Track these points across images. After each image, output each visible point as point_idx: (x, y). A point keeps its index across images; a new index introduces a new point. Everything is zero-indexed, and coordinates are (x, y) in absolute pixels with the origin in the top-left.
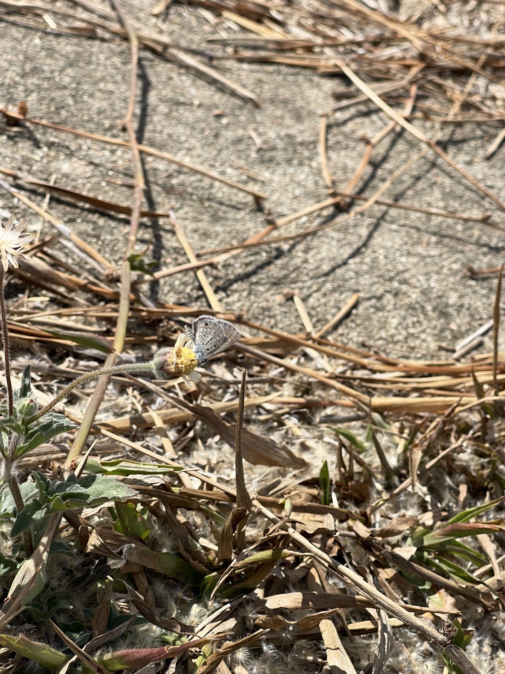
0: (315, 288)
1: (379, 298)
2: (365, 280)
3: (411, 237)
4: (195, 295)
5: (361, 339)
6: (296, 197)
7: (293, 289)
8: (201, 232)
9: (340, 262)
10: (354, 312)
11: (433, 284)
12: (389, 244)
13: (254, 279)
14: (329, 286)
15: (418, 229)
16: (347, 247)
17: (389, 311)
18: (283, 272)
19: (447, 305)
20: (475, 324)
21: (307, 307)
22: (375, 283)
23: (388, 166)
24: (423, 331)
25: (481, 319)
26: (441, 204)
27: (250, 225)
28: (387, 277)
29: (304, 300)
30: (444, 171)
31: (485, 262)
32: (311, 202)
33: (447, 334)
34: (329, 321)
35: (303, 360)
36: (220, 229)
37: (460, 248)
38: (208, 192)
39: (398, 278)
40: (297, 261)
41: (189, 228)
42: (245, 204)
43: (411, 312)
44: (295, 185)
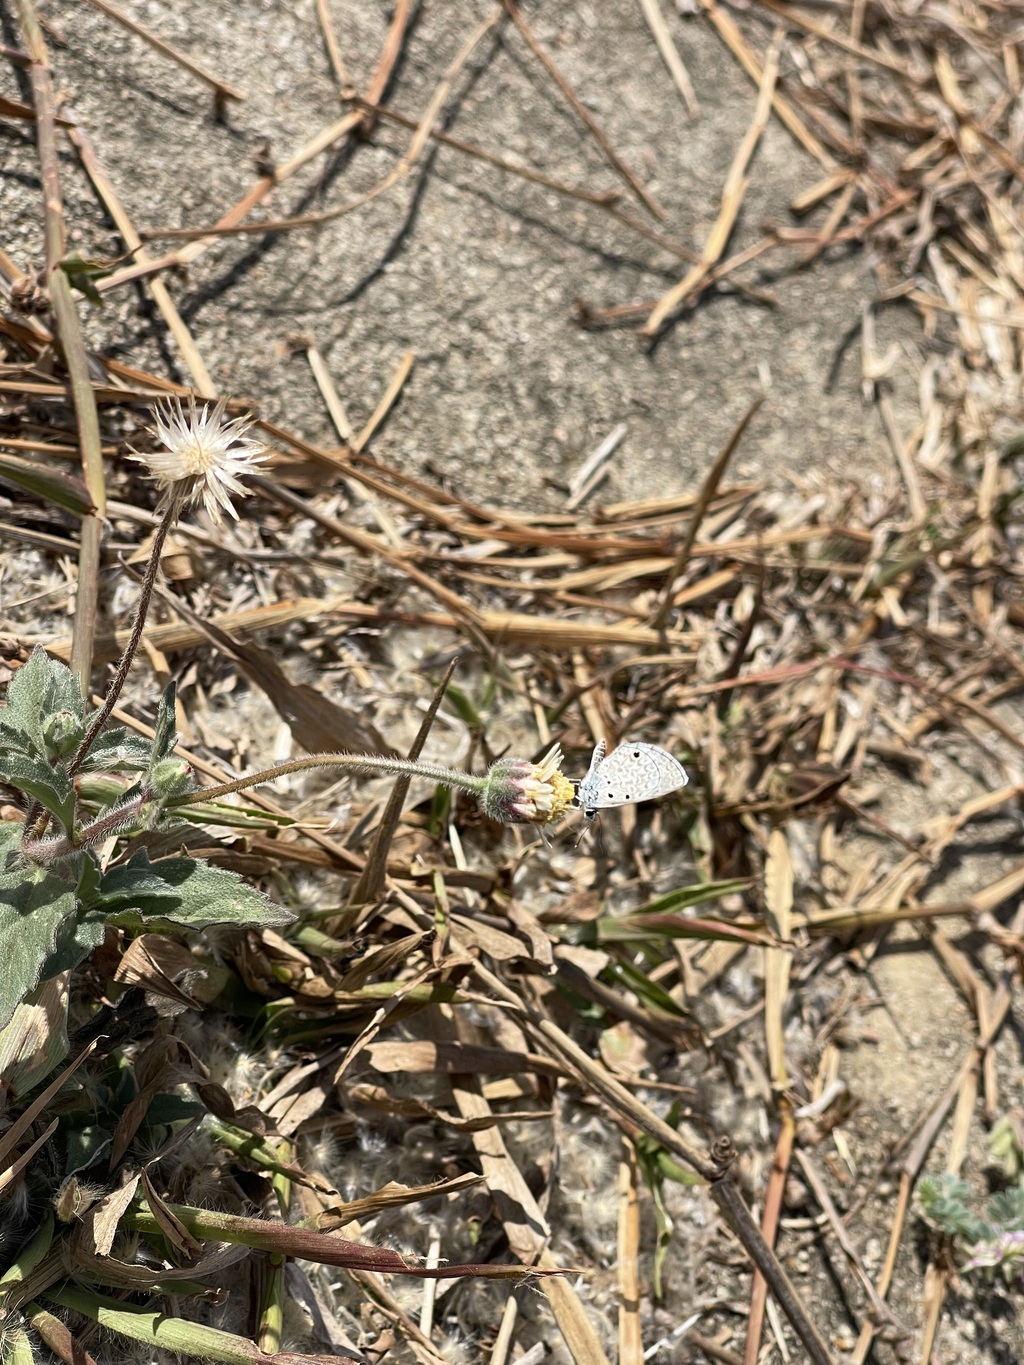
0: (337, 329)
1: (441, 360)
2: (418, 316)
3: (480, 219)
4: (136, 329)
5: (424, 456)
6: (279, 94)
7: (301, 327)
8: (124, 165)
9: (371, 270)
10: (407, 391)
11: (526, 337)
12: (446, 232)
13: (232, 297)
14: (359, 325)
15: (490, 201)
16: (379, 233)
17: (460, 393)
18: (282, 285)
19: (549, 386)
20: (594, 429)
21: (330, 373)
22: (433, 324)
23: (425, 33)
24: (516, 444)
25: (601, 420)
27: (209, 158)
28: (450, 312)
29: (324, 354)
30: (516, 59)
31: (598, 288)
32: (308, 109)
33: (552, 450)
34: (371, 414)
35: (345, 505)
36: (158, 162)
37: (558, 251)
38: (123, 59)
39: (467, 315)
40: (301, 259)
41: (103, 153)
42: (194, 100)
43: (494, 396)
44: (275, 63)
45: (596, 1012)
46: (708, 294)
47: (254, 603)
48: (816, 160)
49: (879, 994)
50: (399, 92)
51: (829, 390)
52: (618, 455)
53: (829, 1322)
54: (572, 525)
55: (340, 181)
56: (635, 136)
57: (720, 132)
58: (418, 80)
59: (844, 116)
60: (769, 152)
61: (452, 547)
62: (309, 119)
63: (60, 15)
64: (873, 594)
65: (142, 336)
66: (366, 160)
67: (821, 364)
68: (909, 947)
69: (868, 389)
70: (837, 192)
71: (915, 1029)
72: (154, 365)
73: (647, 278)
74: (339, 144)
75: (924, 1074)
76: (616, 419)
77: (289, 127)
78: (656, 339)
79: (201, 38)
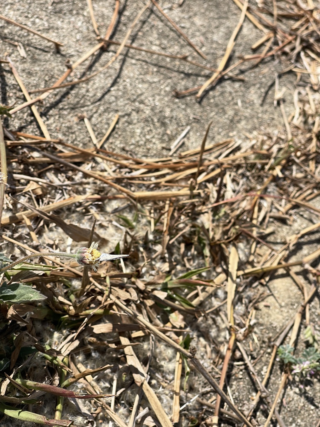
0: (94, 110)
1: (129, 115)
2: (121, 102)
3: (143, 68)
4: (29, 120)
5: (122, 146)
6: (78, 41)
7: (83, 112)
8: (27, 71)
9: (106, 90)
10: (117, 126)
11: (157, 103)
12: (132, 75)
13: (60, 106)
14: (102, 108)
15: (146, 62)
16: (109, 78)
17: (135, 124)
18: (77, 100)
19: (165, 118)
20: (180, 129)
21: (92, 125)
22: (126, 104)
23: (127, 13)
24: (153, 137)
25: (183, 126)
26: (158, 42)
27: (54, 64)
28: (132, 99)
29: (90, 119)
30: (157, 16)
31: (183, 85)
32: (87, 44)
33: (166, 138)
34: (105, 135)
35: (94, 165)
36: (37, 68)
37: (170, 75)
38: (27, 38)
39: (138, 100)
40: (83, 91)
41: (20, 68)
42: (49, 47)
43: (146, 123)
44: (76, 31)
45: (168, 309)
46: (221, 80)
47: (62, 199)
48: (261, 31)
49: (271, 292)
50: (118, 33)
51: (262, 105)
52: (188, 135)
53: (249, 392)
54: (170, 160)
55: (97, 64)
56: (198, 34)
57: (228, 27)
58: (124, 28)
59: (271, 15)
60: (245, 31)
61: (129, 173)
62: (87, 47)
63: (7, 28)
64: (272, 168)
65: (31, 122)
66: (105, 57)
67: (260, 97)
68: (283, 276)
69: (275, 102)
70: (268, 40)
71: (283, 301)
72: (35, 130)
73: (200, 79)
74: (96, 53)
75: (285, 314)
76: (187, 125)
77: (80, 50)
78: (202, 98)
79: (52, 27)
